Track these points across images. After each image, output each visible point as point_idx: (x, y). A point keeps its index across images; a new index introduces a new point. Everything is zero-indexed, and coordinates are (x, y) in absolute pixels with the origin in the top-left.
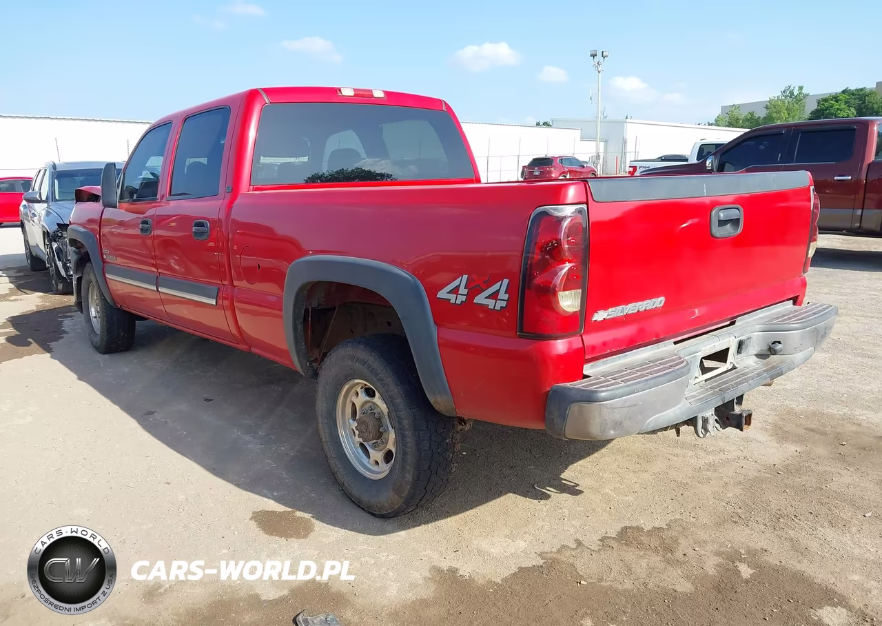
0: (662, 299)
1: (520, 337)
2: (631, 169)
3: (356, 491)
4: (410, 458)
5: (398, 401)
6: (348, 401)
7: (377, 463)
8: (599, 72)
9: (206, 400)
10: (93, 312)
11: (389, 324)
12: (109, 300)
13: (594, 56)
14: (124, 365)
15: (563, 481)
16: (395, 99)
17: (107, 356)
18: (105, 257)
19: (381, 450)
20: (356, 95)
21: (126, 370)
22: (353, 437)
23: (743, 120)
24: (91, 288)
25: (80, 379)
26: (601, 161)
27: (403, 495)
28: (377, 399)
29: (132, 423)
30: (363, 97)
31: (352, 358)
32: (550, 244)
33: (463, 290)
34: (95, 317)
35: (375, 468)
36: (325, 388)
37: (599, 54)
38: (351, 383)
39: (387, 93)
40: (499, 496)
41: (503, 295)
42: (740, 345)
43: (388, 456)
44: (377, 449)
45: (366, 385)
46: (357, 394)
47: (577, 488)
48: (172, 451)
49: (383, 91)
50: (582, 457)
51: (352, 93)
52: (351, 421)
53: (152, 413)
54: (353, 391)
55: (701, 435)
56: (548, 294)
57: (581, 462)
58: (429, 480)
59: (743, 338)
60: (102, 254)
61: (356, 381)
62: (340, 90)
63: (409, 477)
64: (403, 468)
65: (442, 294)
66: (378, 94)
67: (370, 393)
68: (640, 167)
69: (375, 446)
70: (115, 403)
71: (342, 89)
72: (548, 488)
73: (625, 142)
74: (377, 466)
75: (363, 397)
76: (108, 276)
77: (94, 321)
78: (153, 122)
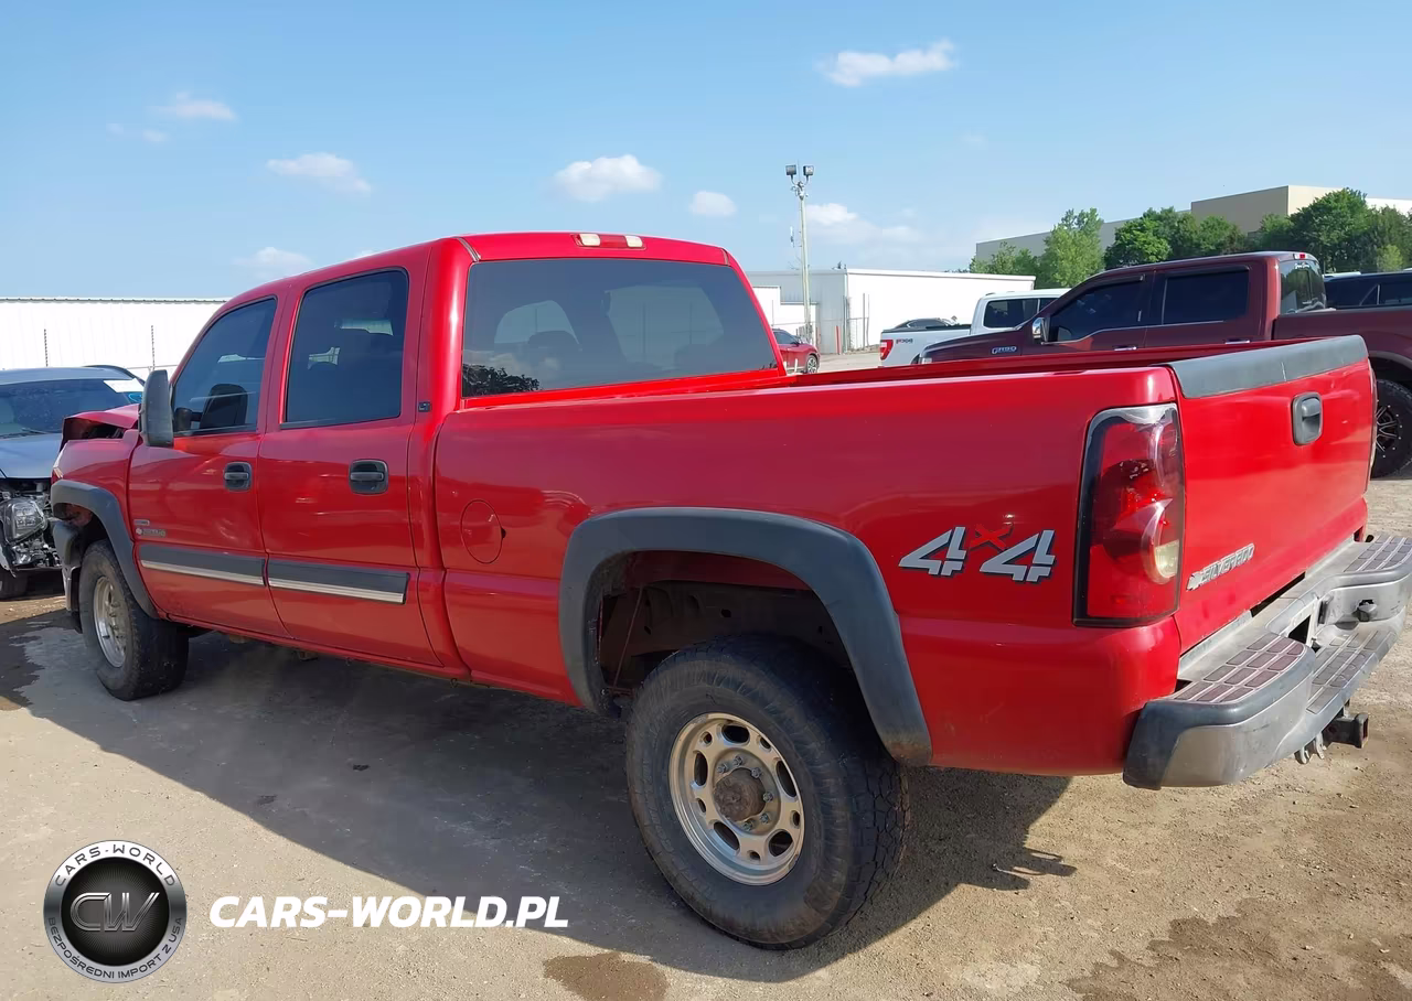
0: (1251, 547)
1: (1078, 624)
2: (885, 345)
3: (721, 908)
4: (840, 844)
5: (813, 746)
6: (690, 752)
7: (755, 855)
8: (801, 198)
9: (355, 768)
10: (102, 628)
11: (726, 613)
12: (143, 604)
13: (791, 173)
14: (177, 716)
15: (1034, 854)
16: (657, 248)
17: (135, 704)
18: (139, 531)
19: (761, 833)
20: (603, 244)
21: (185, 727)
22: (701, 813)
23: (1014, 263)
24: (99, 586)
25: (106, 748)
26: (814, 334)
27: (827, 908)
28: (753, 745)
29: (242, 823)
30: (612, 246)
31: (710, 678)
32: (1136, 469)
33: (955, 552)
34: (108, 637)
35: (755, 865)
36: (647, 732)
37: (800, 172)
38: (700, 720)
39: (645, 240)
40: (948, 891)
41: (1042, 556)
42: (1323, 609)
43: (780, 842)
44: (753, 831)
45: (730, 721)
46: (708, 738)
47: (1062, 863)
48: (341, 865)
49: (641, 238)
50: (1040, 811)
51: (596, 242)
52: (695, 785)
53: (270, 799)
54: (701, 734)
55: (1304, 760)
56: (1135, 549)
57: (1043, 819)
58: (872, 878)
59: (1325, 599)
60: (133, 529)
61: (712, 716)
62: (579, 238)
63: (840, 877)
64: (827, 863)
65: (912, 560)
66: (634, 242)
67: (736, 734)
68: (897, 341)
69: (751, 826)
70: (194, 786)
71: (581, 236)
72: (1016, 868)
73: (847, 304)
74: (756, 862)
75: (721, 742)
76: (145, 564)
77: (104, 644)
78: (228, 299)
